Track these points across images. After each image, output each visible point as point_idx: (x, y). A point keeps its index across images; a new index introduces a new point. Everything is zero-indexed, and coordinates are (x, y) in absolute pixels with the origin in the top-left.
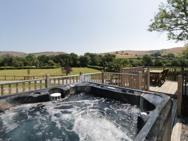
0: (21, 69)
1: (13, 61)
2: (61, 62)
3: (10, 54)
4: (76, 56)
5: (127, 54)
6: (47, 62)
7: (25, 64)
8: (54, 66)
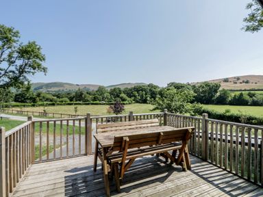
0: (88, 104)
1: (83, 96)
2: (135, 96)
3: (87, 87)
4: (156, 87)
5: (247, 82)
6: (118, 96)
7: (95, 99)
8: (127, 102)
